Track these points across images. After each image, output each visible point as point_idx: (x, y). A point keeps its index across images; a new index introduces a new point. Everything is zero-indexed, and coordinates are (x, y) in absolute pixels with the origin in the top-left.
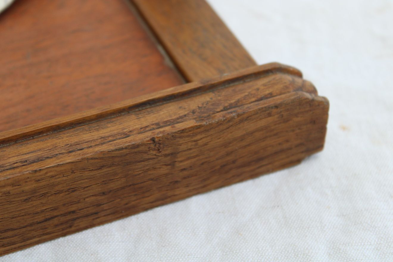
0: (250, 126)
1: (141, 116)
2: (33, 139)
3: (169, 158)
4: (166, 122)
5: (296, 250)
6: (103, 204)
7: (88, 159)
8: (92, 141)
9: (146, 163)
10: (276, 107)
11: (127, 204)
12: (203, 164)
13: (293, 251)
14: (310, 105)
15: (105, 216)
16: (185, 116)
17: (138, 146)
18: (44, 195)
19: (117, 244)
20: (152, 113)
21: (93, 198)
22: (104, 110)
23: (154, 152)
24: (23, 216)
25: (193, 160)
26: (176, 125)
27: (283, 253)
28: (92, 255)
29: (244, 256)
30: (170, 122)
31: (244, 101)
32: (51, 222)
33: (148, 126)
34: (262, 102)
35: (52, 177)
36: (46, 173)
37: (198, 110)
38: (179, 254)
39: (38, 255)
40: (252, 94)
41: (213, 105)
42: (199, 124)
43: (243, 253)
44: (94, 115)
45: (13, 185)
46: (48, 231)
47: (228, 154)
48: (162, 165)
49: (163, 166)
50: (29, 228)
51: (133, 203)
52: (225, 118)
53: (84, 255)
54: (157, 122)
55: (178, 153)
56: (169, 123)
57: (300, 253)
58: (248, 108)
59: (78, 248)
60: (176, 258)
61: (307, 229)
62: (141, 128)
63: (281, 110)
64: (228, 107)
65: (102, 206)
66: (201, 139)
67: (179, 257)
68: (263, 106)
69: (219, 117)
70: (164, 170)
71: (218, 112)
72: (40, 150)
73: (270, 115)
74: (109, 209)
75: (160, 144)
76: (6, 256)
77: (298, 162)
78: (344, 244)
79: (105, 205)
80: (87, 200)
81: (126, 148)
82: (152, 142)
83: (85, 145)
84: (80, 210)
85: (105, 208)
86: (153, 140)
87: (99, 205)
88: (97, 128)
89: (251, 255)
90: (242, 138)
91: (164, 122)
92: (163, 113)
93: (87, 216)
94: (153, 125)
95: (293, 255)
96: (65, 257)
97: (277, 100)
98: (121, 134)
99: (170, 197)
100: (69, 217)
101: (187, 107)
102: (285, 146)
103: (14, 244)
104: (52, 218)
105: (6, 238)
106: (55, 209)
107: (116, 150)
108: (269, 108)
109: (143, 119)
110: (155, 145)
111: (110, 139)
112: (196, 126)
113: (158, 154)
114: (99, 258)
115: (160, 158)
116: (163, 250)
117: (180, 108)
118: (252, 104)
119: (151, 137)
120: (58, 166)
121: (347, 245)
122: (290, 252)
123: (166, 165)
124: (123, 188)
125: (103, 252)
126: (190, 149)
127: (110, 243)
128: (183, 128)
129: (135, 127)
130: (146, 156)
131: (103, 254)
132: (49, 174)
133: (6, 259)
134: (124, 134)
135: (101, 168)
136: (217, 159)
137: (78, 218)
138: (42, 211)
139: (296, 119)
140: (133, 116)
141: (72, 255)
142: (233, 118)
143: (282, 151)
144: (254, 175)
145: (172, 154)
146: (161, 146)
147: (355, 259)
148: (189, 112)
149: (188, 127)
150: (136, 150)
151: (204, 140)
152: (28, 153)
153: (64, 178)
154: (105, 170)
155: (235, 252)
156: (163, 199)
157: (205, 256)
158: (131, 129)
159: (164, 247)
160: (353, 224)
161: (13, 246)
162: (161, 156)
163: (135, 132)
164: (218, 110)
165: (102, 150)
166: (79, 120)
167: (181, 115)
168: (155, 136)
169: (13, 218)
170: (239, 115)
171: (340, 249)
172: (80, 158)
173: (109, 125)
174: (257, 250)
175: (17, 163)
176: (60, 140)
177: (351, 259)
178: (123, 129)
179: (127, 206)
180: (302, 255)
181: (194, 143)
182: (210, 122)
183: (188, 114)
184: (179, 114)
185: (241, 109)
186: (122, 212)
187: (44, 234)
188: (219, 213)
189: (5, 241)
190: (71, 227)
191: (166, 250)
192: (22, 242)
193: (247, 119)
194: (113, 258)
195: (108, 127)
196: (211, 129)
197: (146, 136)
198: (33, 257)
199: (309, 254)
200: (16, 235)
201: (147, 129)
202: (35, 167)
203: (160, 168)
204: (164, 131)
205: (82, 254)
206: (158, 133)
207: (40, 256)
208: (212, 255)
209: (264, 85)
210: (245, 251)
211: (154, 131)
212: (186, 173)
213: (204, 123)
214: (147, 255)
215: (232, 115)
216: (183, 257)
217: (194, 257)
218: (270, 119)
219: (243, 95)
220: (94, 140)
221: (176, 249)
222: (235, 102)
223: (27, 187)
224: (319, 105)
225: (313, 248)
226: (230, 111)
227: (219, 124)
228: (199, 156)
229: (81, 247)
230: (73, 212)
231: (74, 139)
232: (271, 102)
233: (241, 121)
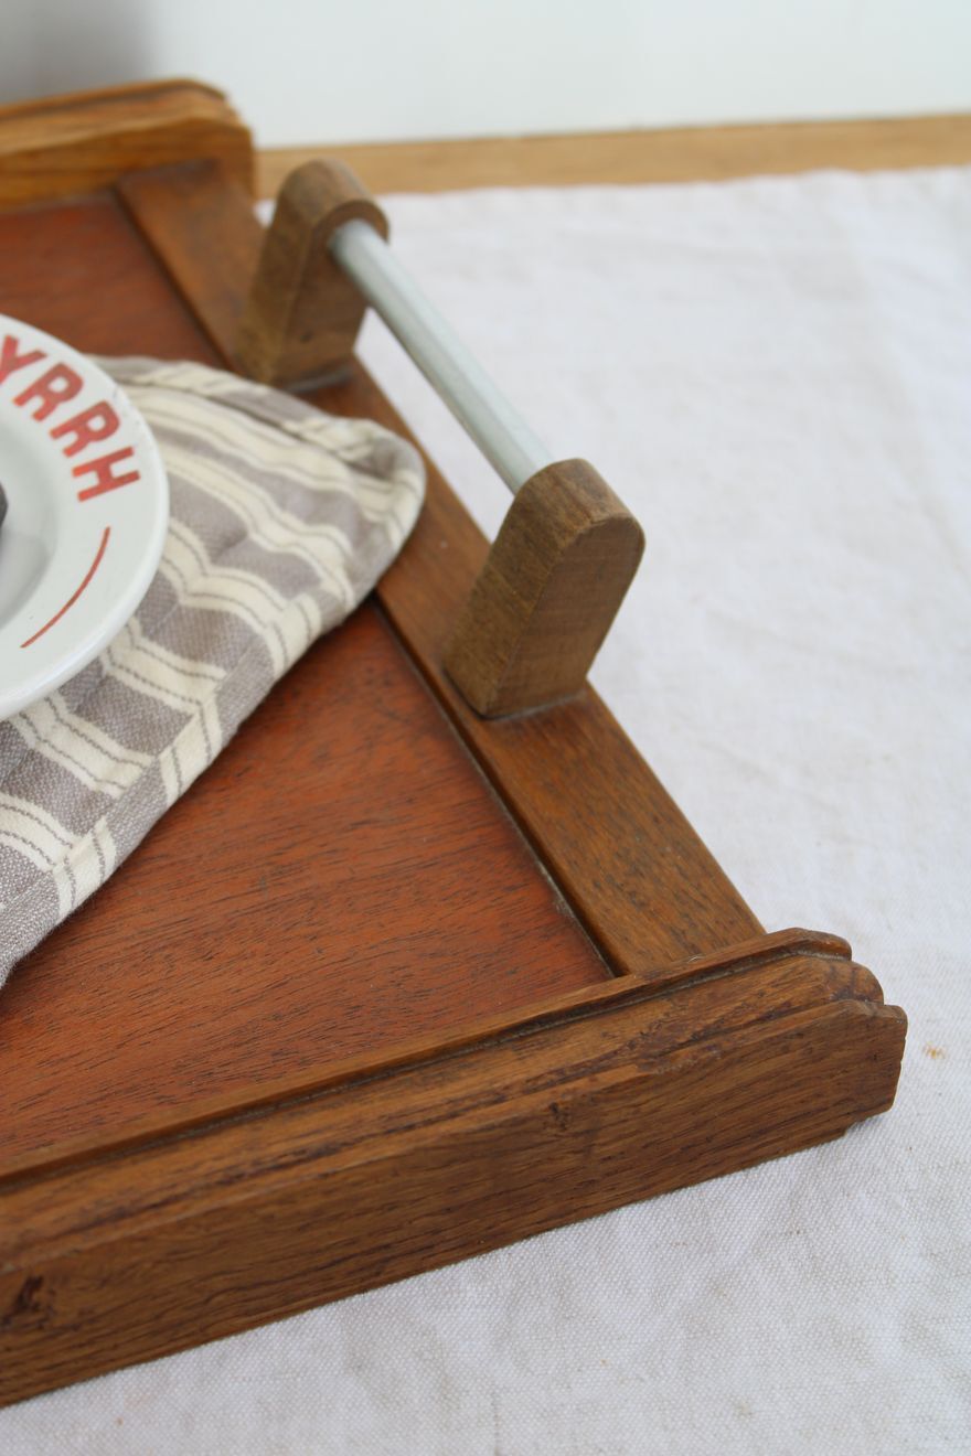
0: (747, 1073)
1: (525, 1054)
2: (311, 1101)
3: (581, 1139)
4: (578, 1066)
5: (837, 1331)
6: (446, 1230)
7: (426, 1149)
8: (431, 1108)
9: (535, 1151)
10: (800, 1035)
11: (490, 1228)
12: (646, 1147)
13: (830, 1333)
14: (868, 1026)
15: (446, 1251)
16: (615, 1053)
17: (524, 1121)
18: (336, 1217)
19: (471, 1310)
20: (548, 1046)
21: (426, 1220)
22: (450, 1038)
23: (554, 1131)
24: (290, 1257)
25: (628, 1141)
26: (598, 1076)
27: (811, 1336)
28: (424, 1334)
29: (730, 1342)
30: (585, 1067)
31: (734, 1020)
32: (342, 1266)
33: (542, 1075)
34: (770, 1024)
35: (355, 1184)
36: (346, 1178)
37: (641, 1042)
38: (599, 1335)
39: (314, 1331)
40: (749, 1006)
41: (670, 1028)
42: (645, 1074)
43: (730, 1334)
44: (430, 1050)
45: (281, 1202)
46: (334, 1283)
47: (697, 1126)
48: (568, 1153)
49: (569, 1155)
50: (300, 1280)
51: (503, 1225)
52: (696, 1062)
53: (408, 1336)
54: (559, 1066)
55: (601, 1129)
56: (583, 1069)
57: (845, 1337)
58: (742, 1038)
59: (394, 1319)
60: (594, 1344)
61: (858, 1284)
62: (528, 1081)
63: (811, 1039)
64: (702, 1034)
65: (443, 1234)
66: (648, 1101)
67: (600, 1343)
68: (774, 1034)
69: (684, 1057)
70: (571, 1161)
71: (682, 1046)
72: (329, 1128)
73: (786, 1050)
74: (456, 1238)
75: (566, 1115)
76: (249, 1332)
77: (839, 1132)
78: (933, 1318)
79: (449, 1231)
80: (415, 1222)
81: (501, 1126)
82: (550, 1112)
83: (417, 1118)
84: (401, 1242)
85: (448, 1238)
86: (554, 1107)
87: (436, 1232)
88: (440, 1078)
89: (745, 1341)
90: (728, 1096)
91: (572, 1067)
92: (569, 1046)
93: (412, 1253)
94: (551, 1073)
95: (832, 1340)
96: (369, 1338)
97: (802, 1019)
98: (489, 1093)
99: (575, 1211)
100: (377, 1257)
101: (617, 1034)
102: (812, 1105)
103: (267, 1309)
104: (345, 1259)
105: (255, 1299)
106: (353, 1242)
107: (482, 1130)
108: (785, 1036)
109: (530, 1061)
110: (557, 1118)
111: (468, 1103)
112: (639, 1078)
113: (561, 1134)
114: (439, 1343)
115: (564, 1140)
116: (566, 1326)
117: (605, 1035)
118: (751, 1029)
119: (550, 1103)
120: (370, 1163)
121: (941, 1321)
122: (824, 1334)
123: (575, 1152)
124: (487, 1198)
125: (444, 1329)
126: (625, 1121)
127: (459, 1310)
128: (613, 1083)
129: (515, 1078)
130: (537, 1139)
131: (445, 1332)
132: (351, 1180)
133: (250, 1339)
134: (494, 1092)
135: (448, 1164)
136: (675, 1137)
137: (394, 1257)
138: (328, 1248)
139: (838, 1055)
140: (510, 1054)
141: (384, 1335)
142: (714, 1059)
143: (807, 1114)
144: (748, 1162)
145: (587, 1132)
146: (569, 1118)
147: (956, 1351)
148: (621, 1045)
149: (622, 1080)
150: (519, 1128)
151: (652, 1102)
152: (308, 1135)
153: (379, 1186)
154: (456, 1167)
155: (712, 1332)
156: (561, 1216)
157: (652, 1340)
158: (508, 1082)
159: (568, 1318)
160: (954, 1274)
161: (264, 1314)
162: (567, 1137)
163: (516, 1089)
164: (682, 1040)
165: (454, 1131)
166: (402, 1059)
167: (607, 1051)
168: (558, 1101)
169: (272, 1262)
170: (724, 1054)
171: (927, 1330)
172: (411, 1147)
173: (464, 1074)
174: (758, 1329)
175: (285, 1155)
176: (367, 1107)
177: (949, 1352)
178: (492, 1082)
179: (490, 1231)
180: (849, 1342)
181: (632, 1110)
182: (668, 1070)
183: (621, 1049)
184: (603, 1049)
185: (728, 1041)
186: (479, 1243)
187: (325, 1290)
188: (678, 1244)
189: (252, 1305)
190: (378, 1274)
191: (573, 1325)
192: (281, 1306)
193: (741, 1060)
194: (467, 1343)
195: (460, 1078)
196: (668, 1082)
197: (539, 1101)
198: (304, 1336)
199: (864, 1341)
200: (273, 1294)
201: (540, 1083)
202: (324, 1165)
203: (562, 1158)
204: (575, 1089)
205: (403, 1332)
206: (564, 1093)
207: (318, 1335)
208: (666, 1338)
209: (774, 984)
210: (733, 1330)
211: (555, 1089)
212: (611, 1165)
213: (655, 1072)
214: (534, 1337)
215: (710, 1054)
216: (607, 1342)
217: (630, 1343)
218: (786, 1058)
219: (731, 1007)
220: (435, 1107)
221: (594, 1323)
222: (715, 1022)
223: (308, 1205)
224: (885, 1026)
225: (871, 1326)
226: (706, 1044)
227: (686, 1071)
228: (641, 1132)
229: (401, 1317)
230: (387, 1246)
231: (396, 1106)
232: (789, 1024)
233: (729, 1064)
